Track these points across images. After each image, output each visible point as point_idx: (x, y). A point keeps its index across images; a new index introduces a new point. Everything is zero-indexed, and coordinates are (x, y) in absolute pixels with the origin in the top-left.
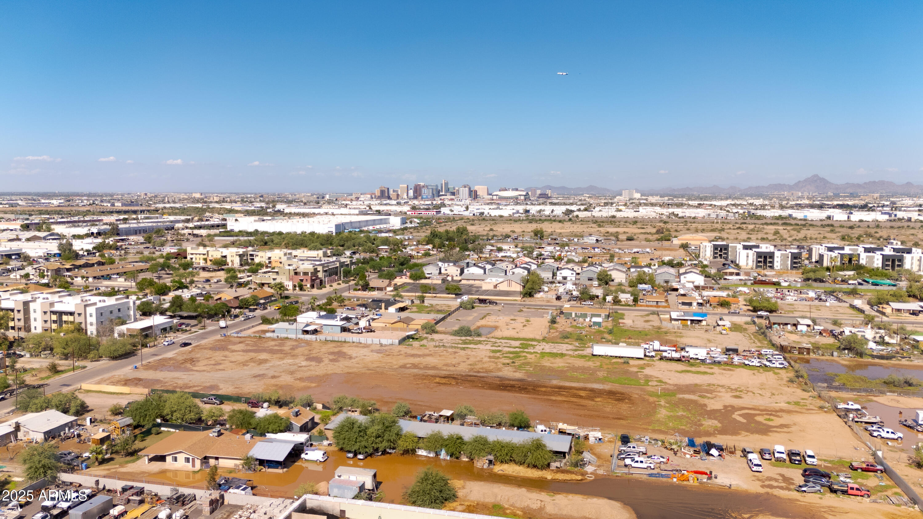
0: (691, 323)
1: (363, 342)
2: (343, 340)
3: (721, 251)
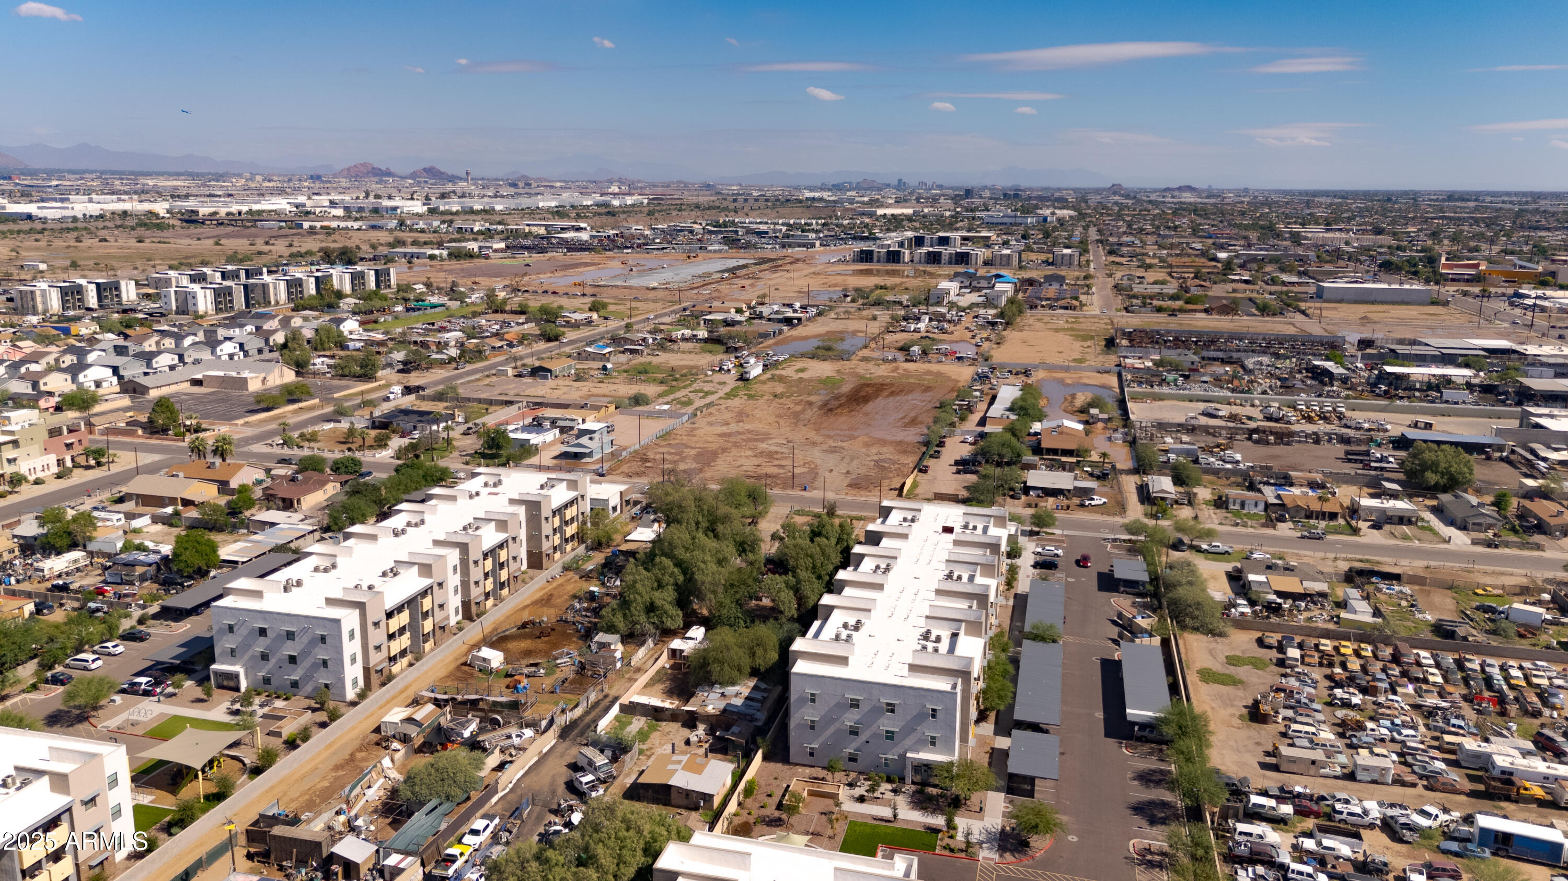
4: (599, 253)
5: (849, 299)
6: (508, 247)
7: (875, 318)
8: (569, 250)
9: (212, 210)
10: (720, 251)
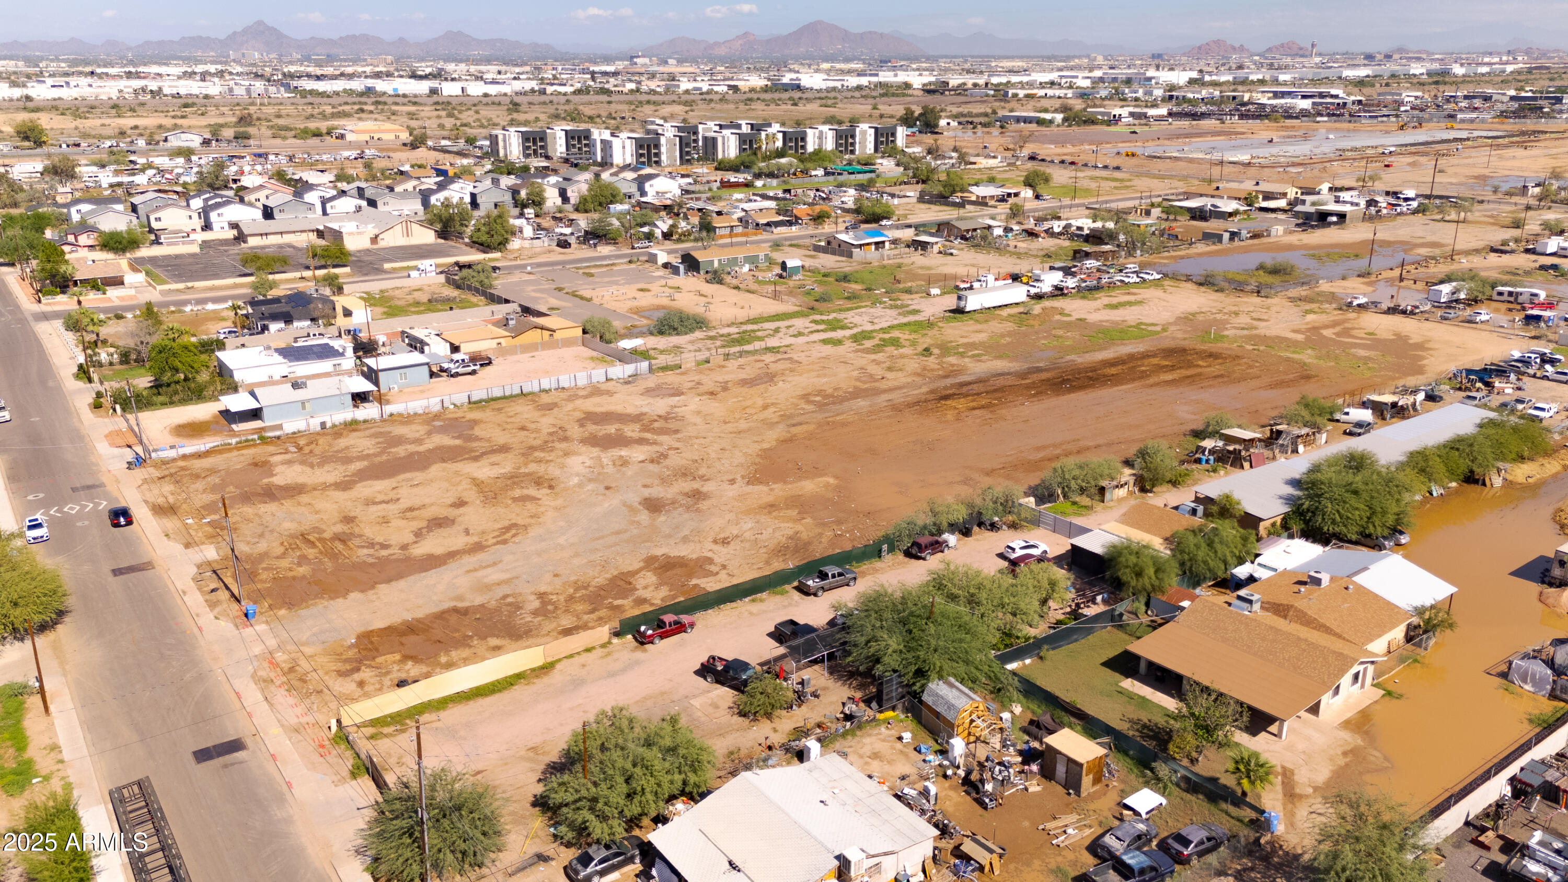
0: (877, 249)
1: (566, 385)
2: (517, 391)
3: (535, 143)
4: (1276, 120)
5: (1537, 190)
6: (1170, 114)
7: (1517, 225)
8: (1242, 116)
9: (960, 81)
10: (1472, 121)
